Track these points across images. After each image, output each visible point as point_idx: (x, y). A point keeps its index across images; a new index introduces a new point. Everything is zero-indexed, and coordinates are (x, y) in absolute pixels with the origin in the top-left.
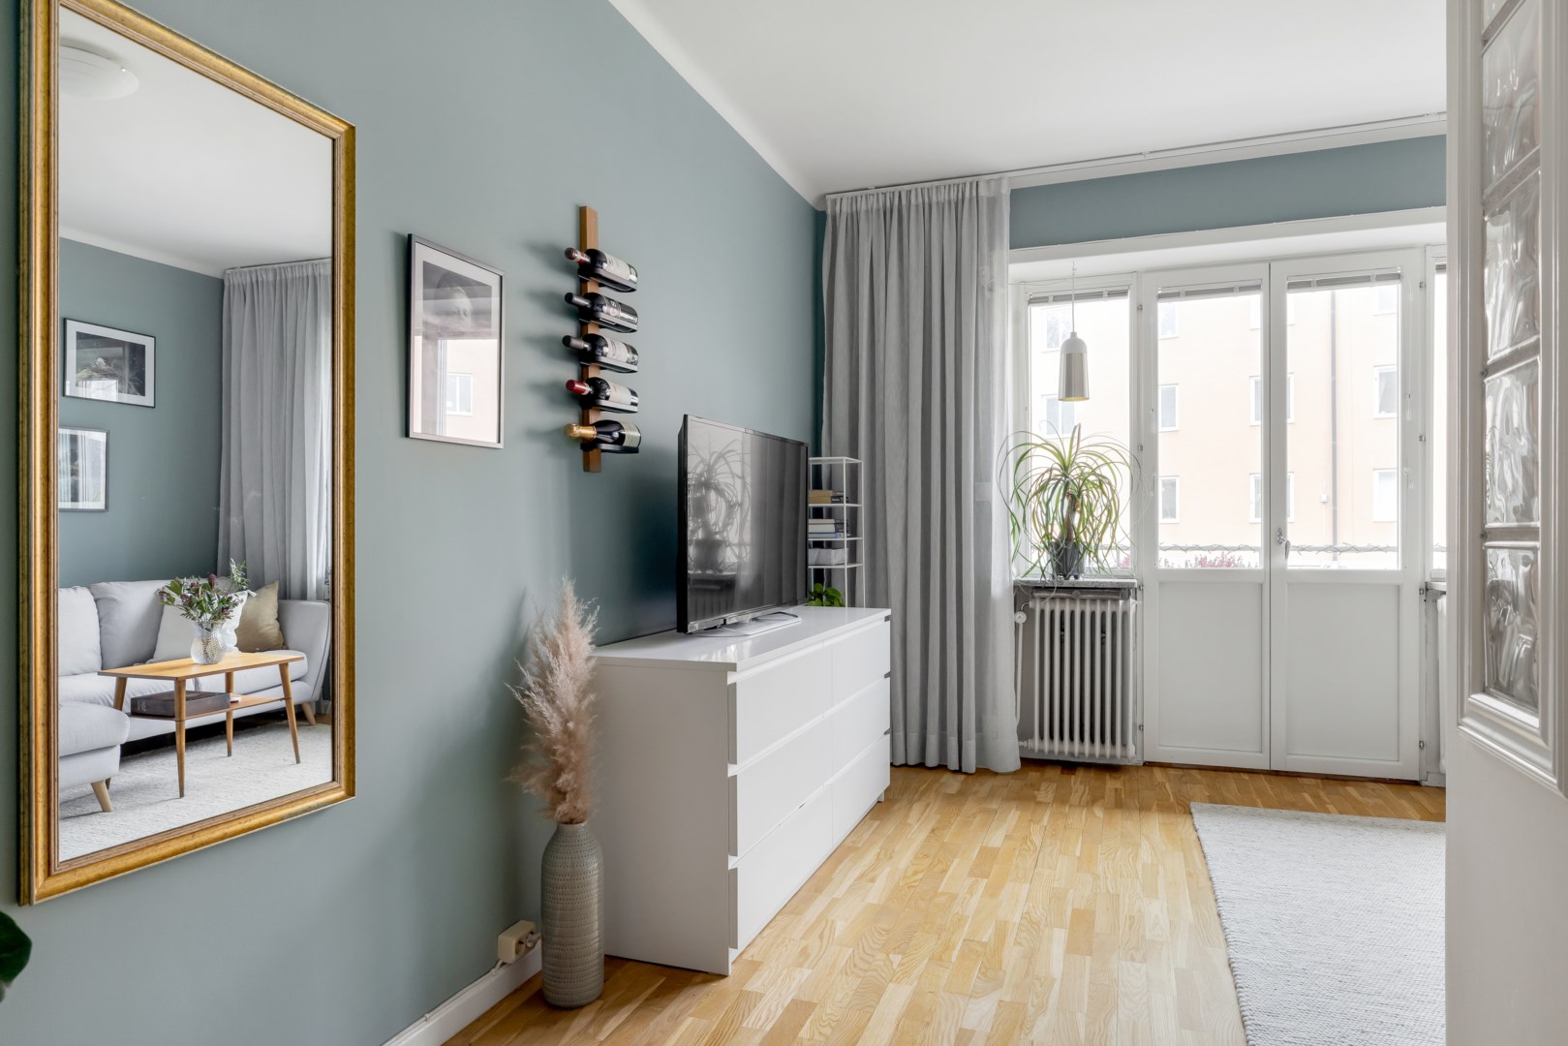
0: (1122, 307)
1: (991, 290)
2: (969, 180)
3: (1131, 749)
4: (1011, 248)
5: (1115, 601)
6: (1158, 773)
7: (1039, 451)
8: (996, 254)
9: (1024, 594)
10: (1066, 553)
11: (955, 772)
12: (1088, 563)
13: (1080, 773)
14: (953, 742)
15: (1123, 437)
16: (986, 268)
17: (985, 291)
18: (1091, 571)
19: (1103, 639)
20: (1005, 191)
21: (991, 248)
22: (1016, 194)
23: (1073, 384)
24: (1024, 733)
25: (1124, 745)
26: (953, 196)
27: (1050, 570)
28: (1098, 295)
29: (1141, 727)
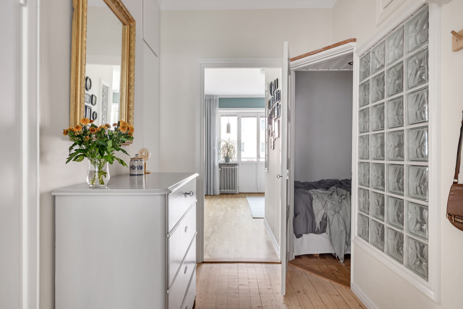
0: (236, 118)
1: (215, 115)
2: (212, 96)
3: (237, 190)
4: (219, 108)
5: (235, 166)
6: (241, 194)
7: (223, 141)
8: (216, 109)
9: (220, 165)
10: (227, 158)
11: (209, 195)
12: (231, 160)
13: (229, 195)
14: (209, 190)
15: (236, 139)
16: (215, 111)
17: (214, 114)
18: (231, 161)
19: (233, 173)
20: (218, 98)
21: (216, 107)
22: (220, 99)
23: (228, 131)
24: (220, 189)
25: (236, 190)
26: (209, 98)
27: (225, 161)
28: (232, 116)
29: (239, 187)
